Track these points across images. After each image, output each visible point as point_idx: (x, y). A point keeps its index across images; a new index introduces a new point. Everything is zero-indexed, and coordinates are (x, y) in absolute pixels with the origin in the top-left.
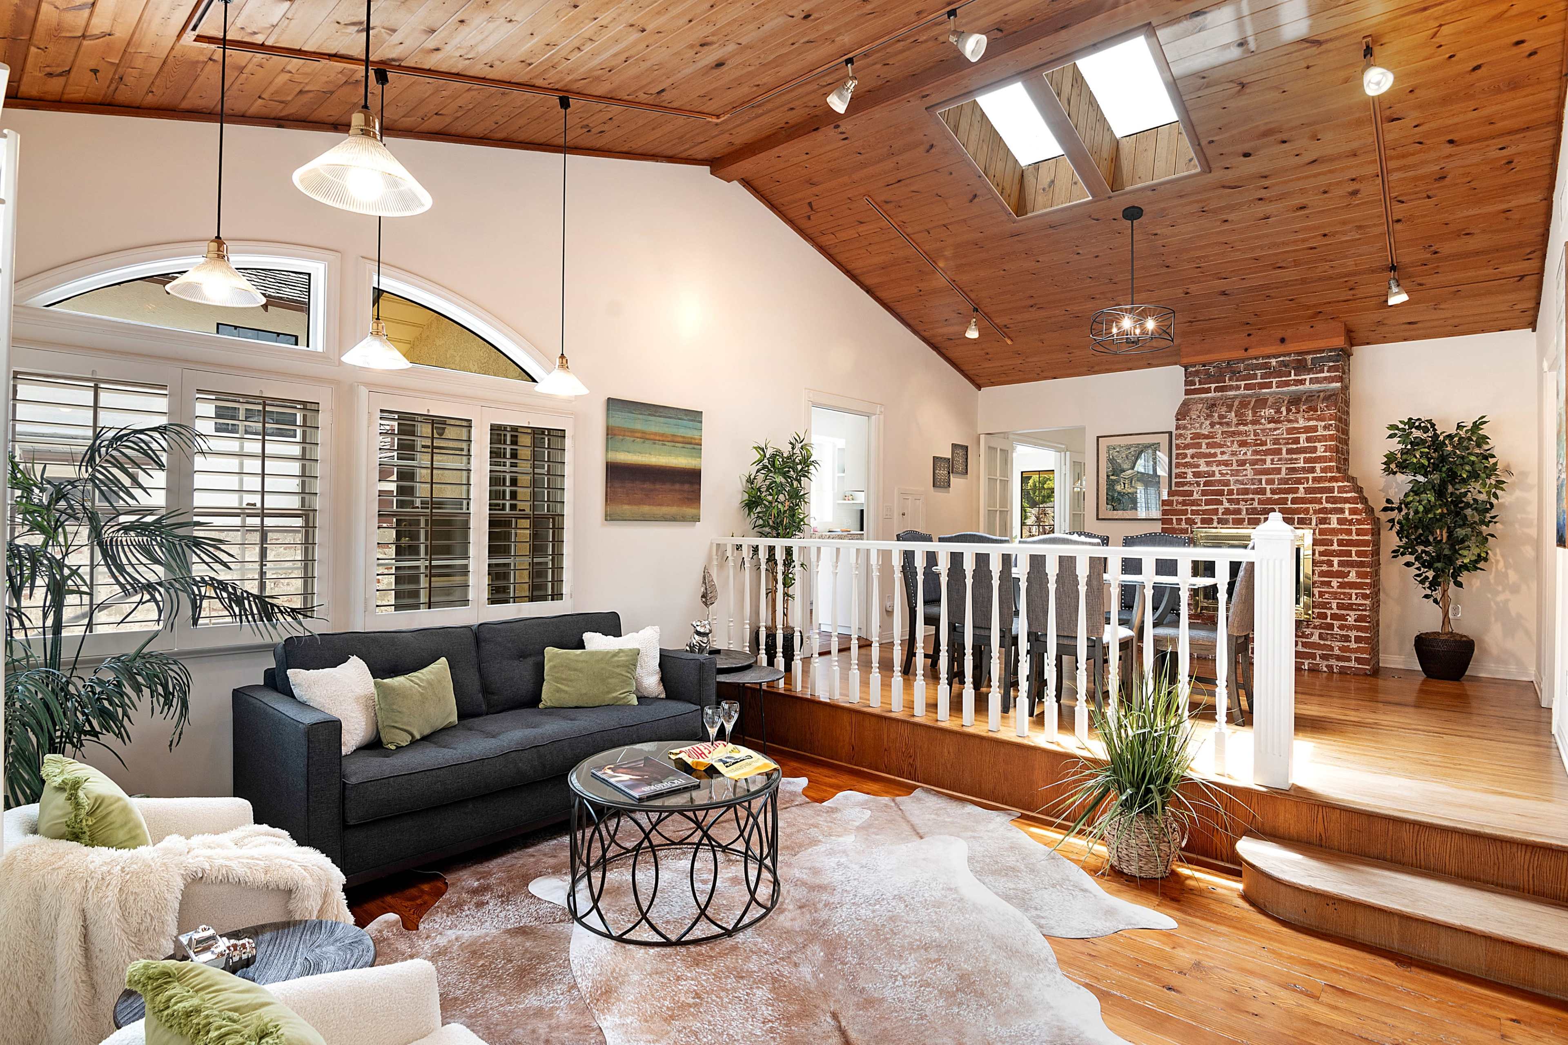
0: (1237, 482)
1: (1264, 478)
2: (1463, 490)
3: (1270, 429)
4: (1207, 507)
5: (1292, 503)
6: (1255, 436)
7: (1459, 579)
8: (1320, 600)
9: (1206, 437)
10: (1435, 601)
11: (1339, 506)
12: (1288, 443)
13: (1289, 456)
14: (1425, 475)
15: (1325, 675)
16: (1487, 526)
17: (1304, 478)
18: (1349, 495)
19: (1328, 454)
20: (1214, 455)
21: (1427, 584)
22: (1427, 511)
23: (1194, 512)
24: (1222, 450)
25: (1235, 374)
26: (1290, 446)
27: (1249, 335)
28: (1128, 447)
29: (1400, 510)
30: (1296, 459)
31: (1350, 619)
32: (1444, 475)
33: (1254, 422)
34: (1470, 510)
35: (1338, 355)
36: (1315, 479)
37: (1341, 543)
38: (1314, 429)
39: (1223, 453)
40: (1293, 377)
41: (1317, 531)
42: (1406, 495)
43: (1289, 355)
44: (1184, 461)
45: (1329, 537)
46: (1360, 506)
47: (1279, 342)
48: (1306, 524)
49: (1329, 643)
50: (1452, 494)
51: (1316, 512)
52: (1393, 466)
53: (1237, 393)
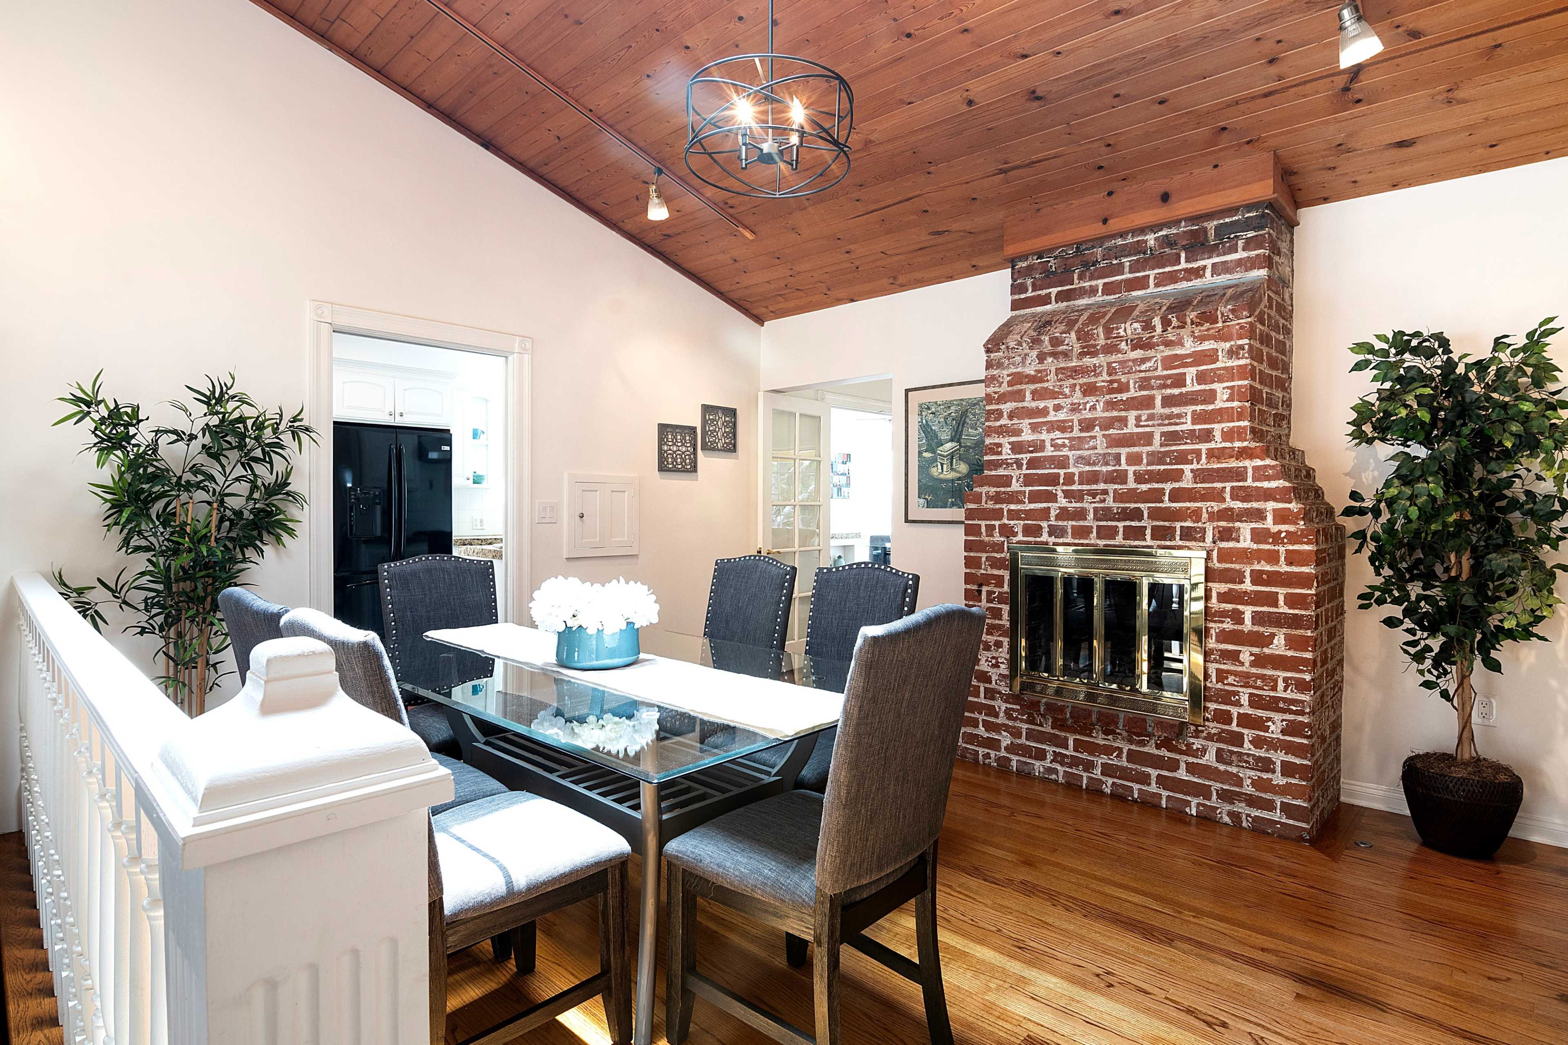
0: (1080, 459)
1: (1124, 451)
2: (1504, 474)
3: (1134, 361)
4: (1032, 506)
5: (1171, 500)
6: (1110, 374)
7: (1494, 654)
8: (1219, 686)
9: (1032, 379)
10: (1445, 694)
11: (1255, 505)
12: (1165, 386)
13: (1167, 411)
14: (1427, 442)
15: (1226, 831)
16: (1555, 547)
17: (1193, 451)
18: (1273, 484)
19: (1235, 404)
20: (1044, 412)
21: (1428, 663)
22: (1427, 516)
23: (1013, 515)
24: (1056, 402)
25: (1089, 267)
26: (1169, 391)
27: (1110, 194)
28: (948, 405)
29: (1376, 512)
30: (1179, 416)
31: (1273, 728)
32: (1465, 442)
33: (1110, 349)
34: (1517, 514)
35: (1263, 215)
36: (1212, 454)
37: (1257, 577)
38: (1211, 356)
39: (1057, 408)
40: (1183, 265)
41: (1215, 554)
42: (1388, 484)
43: (1176, 223)
44: (998, 424)
45: (1237, 566)
46: (1294, 506)
47: (1160, 203)
48: (1195, 539)
49: (1234, 770)
50: (1481, 481)
51: (1212, 517)
52: (1367, 428)
53: (1091, 300)
